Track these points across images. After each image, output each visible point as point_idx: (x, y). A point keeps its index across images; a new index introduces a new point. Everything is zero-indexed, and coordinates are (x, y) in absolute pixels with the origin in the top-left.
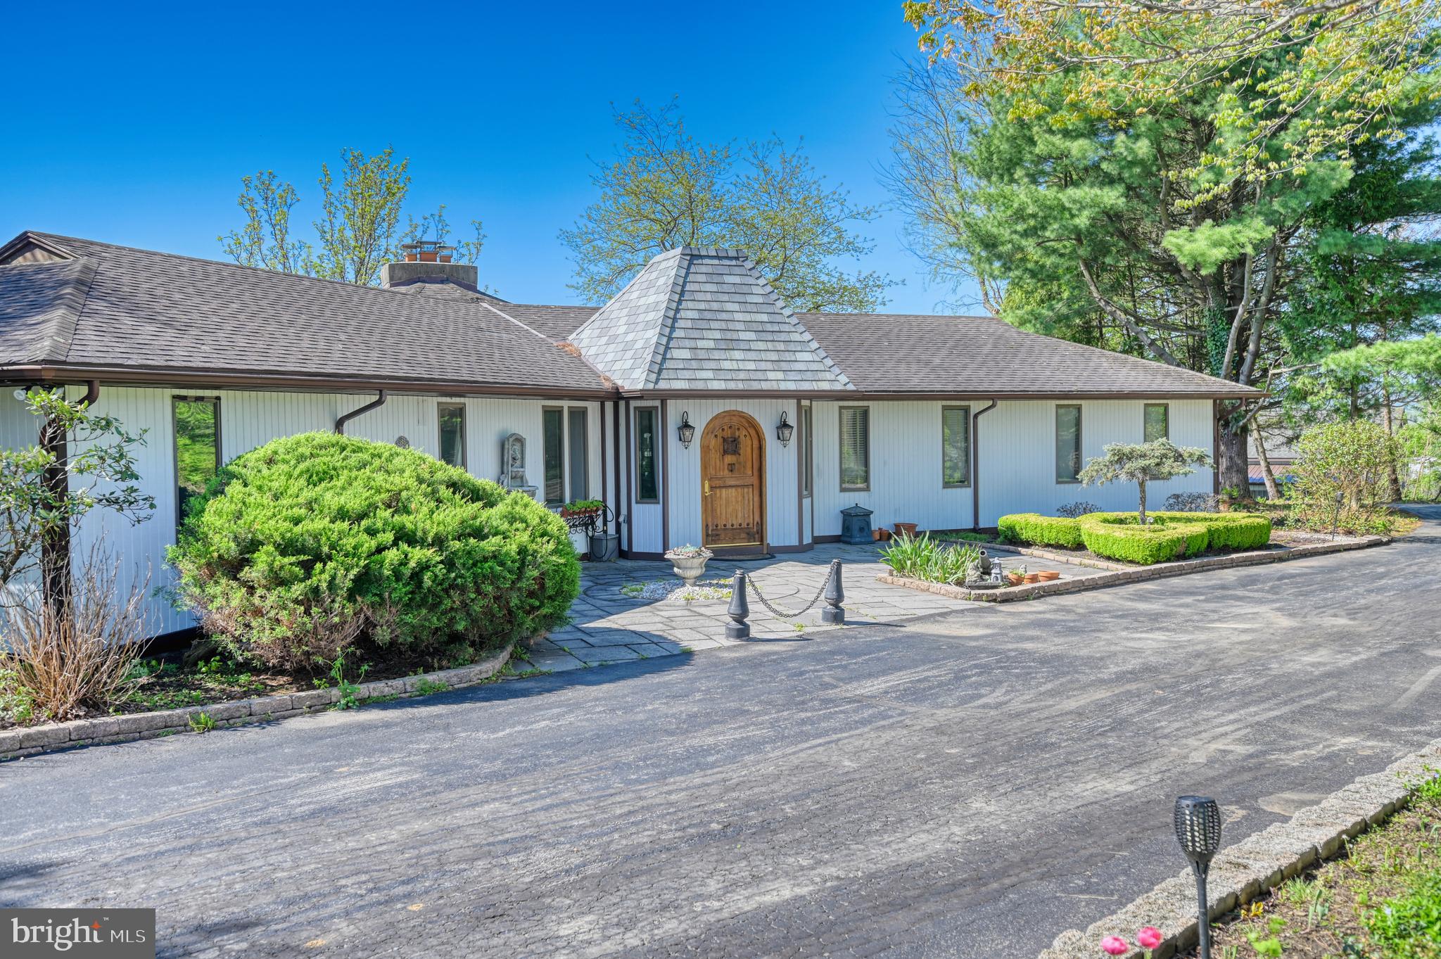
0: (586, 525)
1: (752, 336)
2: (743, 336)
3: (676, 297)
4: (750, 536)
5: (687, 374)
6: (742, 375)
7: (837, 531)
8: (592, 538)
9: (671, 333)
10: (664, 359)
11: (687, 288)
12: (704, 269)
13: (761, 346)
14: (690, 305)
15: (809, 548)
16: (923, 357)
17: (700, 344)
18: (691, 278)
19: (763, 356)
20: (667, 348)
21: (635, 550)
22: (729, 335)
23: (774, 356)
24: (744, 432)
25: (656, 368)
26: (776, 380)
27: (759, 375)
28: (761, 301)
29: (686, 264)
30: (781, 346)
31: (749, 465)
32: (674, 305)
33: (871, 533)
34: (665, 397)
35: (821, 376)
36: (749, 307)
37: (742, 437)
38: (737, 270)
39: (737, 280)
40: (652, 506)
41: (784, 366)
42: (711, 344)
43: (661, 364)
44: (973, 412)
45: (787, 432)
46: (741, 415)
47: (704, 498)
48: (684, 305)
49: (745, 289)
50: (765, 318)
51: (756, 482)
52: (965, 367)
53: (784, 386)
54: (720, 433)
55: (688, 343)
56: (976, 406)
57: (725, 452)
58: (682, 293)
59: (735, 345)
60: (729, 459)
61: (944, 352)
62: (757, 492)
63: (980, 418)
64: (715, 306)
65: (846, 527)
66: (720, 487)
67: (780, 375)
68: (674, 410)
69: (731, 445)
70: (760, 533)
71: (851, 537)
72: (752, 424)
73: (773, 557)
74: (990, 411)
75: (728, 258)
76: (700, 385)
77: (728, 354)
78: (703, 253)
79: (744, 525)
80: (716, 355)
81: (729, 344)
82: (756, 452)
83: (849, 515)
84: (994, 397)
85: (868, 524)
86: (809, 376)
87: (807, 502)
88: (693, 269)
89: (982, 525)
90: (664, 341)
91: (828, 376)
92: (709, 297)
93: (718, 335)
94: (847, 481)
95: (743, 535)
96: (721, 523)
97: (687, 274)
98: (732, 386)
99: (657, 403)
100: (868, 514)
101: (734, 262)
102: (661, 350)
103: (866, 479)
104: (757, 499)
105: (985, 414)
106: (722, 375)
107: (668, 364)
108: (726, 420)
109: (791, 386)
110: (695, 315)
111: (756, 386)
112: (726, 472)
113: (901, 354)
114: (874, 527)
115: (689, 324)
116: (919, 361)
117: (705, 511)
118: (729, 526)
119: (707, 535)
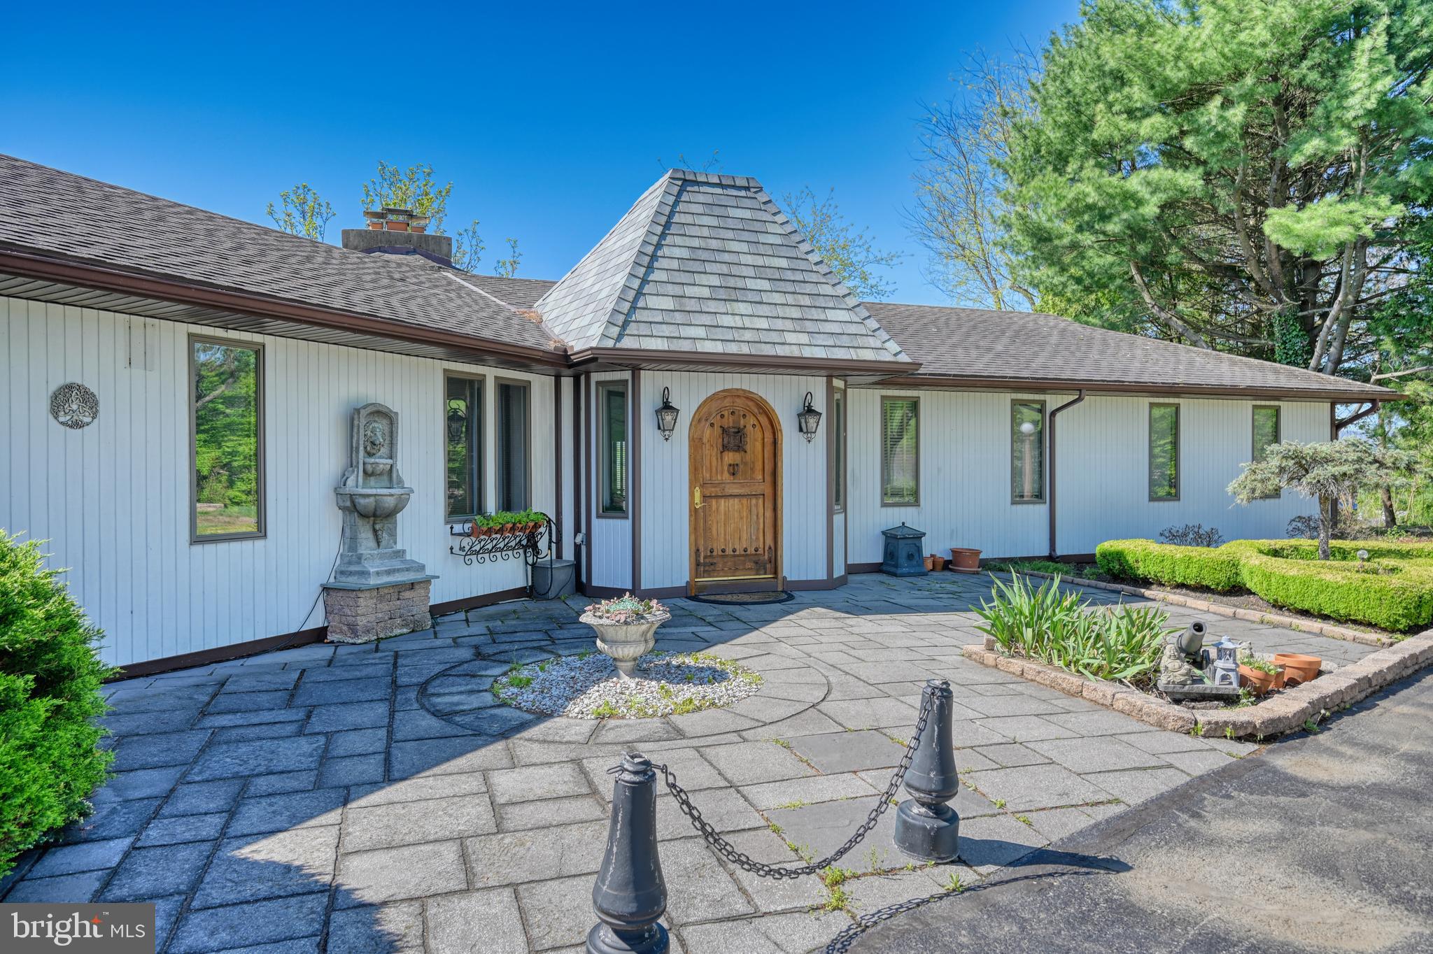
0: (525, 548)
1: (765, 285)
2: (751, 284)
3: (659, 230)
4: (759, 566)
5: (667, 330)
6: (748, 336)
7: (878, 558)
8: (533, 565)
9: (647, 274)
10: (634, 308)
11: (676, 219)
12: (701, 198)
13: (778, 298)
14: (678, 240)
15: (842, 581)
16: (982, 343)
17: (689, 291)
18: (681, 207)
19: (780, 311)
20: (639, 293)
21: (595, 583)
22: (732, 282)
23: (795, 313)
24: (752, 421)
25: (620, 319)
26: (796, 345)
27: (774, 337)
28: (778, 241)
29: (675, 190)
30: (806, 301)
31: (759, 466)
32: (655, 239)
33: (922, 560)
34: (636, 363)
35: (861, 341)
36: (762, 249)
37: (749, 428)
38: (748, 203)
39: (747, 214)
40: (618, 522)
41: (810, 326)
42: (706, 292)
43: (628, 315)
44: (1050, 407)
45: (812, 421)
46: (748, 396)
47: (694, 512)
48: (669, 240)
49: (757, 226)
50: (783, 263)
51: (768, 491)
52: (1036, 355)
53: (808, 353)
54: (717, 421)
55: (671, 289)
56: (1053, 401)
57: (725, 448)
58: (667, 225)
59: (740, 295)
60: (730, 457)
61: (1005, 340)
62: (769, 505)
63: (1059, 416)
64: (714, 244)
65: (890, 554)
66: (717, 497)
67: (804, 338)
68: (651, 384)
69: (733, 439)
70: (772, 562)
71: (896, 566)
72: (763, 410)
73: (791, 597)
74: (1076, 406)
75: (734, 187)
76: (686, 346)
77: (730, 307)
78: (701, 179)
79: (751, 550)
80: (712, 306)
81: (732, 293)
82: (768, 449)
83: (895, 537)
84: (1080, 389)
85: (919, 550)
86: (845, 340)
87: (838, 519)
88: (685, 197)
89: (1060, 551)
90: (636, 284)
91: (872, 342)
92: (705, 232)
93: (715, 281)
94: (891, 496)
95: (749, 565)
96: (718, 547)
97: (676, 203)
98: (733, 348)
99: (627, 375)
100: (919, 536)
101: (743, 193)
102: (631, 295)
103: (916, 493)
104: (769, 514)
105: (1064, 412)
106: (719, 334)
107: (639, 315)
108: (727, 402)
109: (820, 353)
110: (685, 253)
111: (768, 350)
112: (726, 475)
113: (955, 339)
114: (926, 552)
115: (675, 264)
116: (978, 347)
117: (694, 529)
118: (729, 551)
119: (698, 564)
